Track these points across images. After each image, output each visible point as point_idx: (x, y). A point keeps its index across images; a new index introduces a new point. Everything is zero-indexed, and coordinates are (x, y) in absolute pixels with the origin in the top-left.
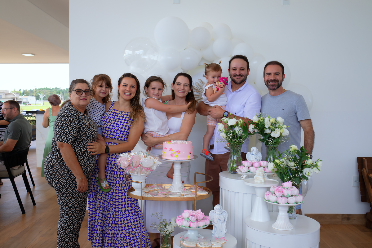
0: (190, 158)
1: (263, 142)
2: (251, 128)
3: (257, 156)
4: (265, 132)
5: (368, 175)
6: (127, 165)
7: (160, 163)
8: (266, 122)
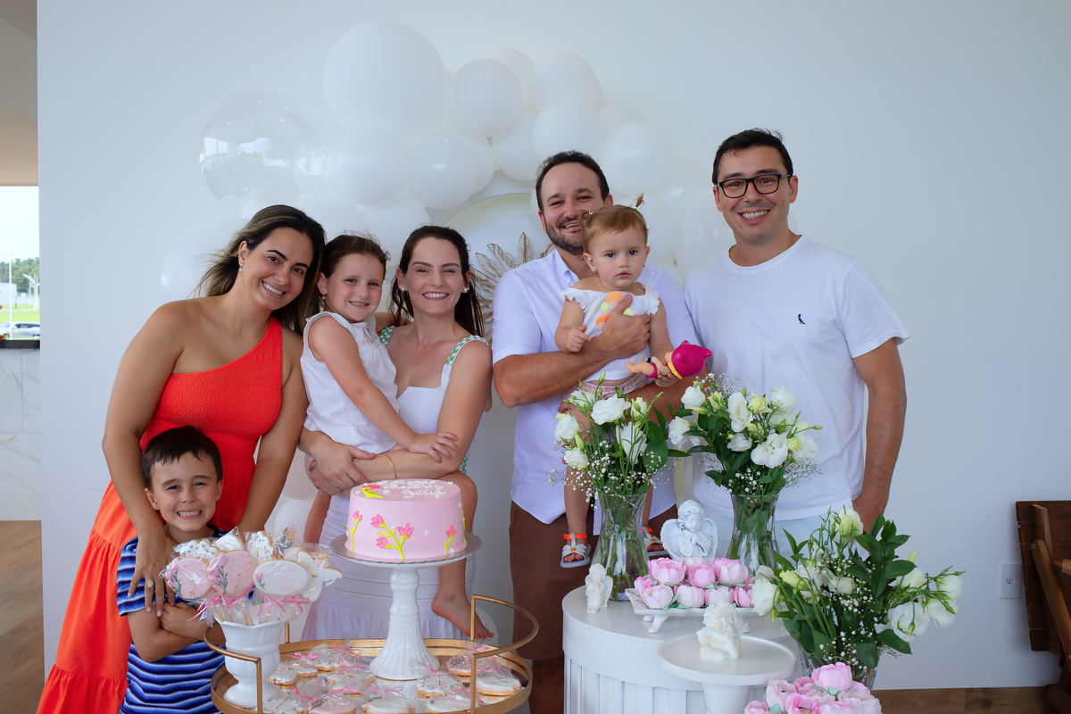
0: (452, 551)
1: (725, 483)
2: (678, 430)
3: (701, 535)
4: (729, 446)
5: (1057, 563)
6: (204, 590)
7: (334, 575)
8: (732, 409)
